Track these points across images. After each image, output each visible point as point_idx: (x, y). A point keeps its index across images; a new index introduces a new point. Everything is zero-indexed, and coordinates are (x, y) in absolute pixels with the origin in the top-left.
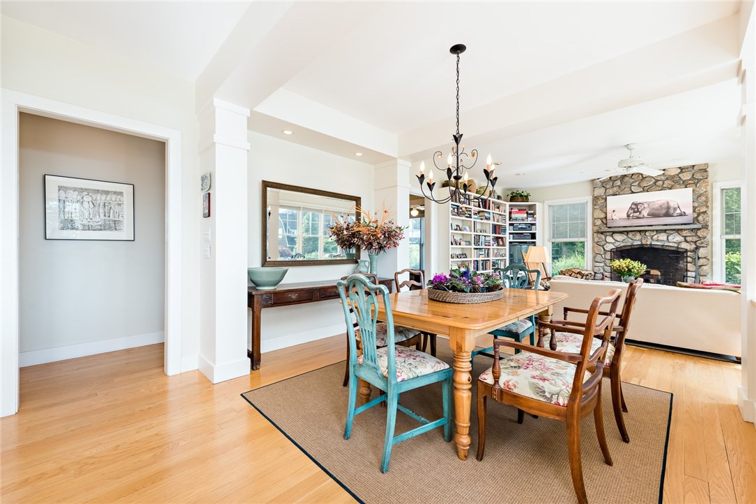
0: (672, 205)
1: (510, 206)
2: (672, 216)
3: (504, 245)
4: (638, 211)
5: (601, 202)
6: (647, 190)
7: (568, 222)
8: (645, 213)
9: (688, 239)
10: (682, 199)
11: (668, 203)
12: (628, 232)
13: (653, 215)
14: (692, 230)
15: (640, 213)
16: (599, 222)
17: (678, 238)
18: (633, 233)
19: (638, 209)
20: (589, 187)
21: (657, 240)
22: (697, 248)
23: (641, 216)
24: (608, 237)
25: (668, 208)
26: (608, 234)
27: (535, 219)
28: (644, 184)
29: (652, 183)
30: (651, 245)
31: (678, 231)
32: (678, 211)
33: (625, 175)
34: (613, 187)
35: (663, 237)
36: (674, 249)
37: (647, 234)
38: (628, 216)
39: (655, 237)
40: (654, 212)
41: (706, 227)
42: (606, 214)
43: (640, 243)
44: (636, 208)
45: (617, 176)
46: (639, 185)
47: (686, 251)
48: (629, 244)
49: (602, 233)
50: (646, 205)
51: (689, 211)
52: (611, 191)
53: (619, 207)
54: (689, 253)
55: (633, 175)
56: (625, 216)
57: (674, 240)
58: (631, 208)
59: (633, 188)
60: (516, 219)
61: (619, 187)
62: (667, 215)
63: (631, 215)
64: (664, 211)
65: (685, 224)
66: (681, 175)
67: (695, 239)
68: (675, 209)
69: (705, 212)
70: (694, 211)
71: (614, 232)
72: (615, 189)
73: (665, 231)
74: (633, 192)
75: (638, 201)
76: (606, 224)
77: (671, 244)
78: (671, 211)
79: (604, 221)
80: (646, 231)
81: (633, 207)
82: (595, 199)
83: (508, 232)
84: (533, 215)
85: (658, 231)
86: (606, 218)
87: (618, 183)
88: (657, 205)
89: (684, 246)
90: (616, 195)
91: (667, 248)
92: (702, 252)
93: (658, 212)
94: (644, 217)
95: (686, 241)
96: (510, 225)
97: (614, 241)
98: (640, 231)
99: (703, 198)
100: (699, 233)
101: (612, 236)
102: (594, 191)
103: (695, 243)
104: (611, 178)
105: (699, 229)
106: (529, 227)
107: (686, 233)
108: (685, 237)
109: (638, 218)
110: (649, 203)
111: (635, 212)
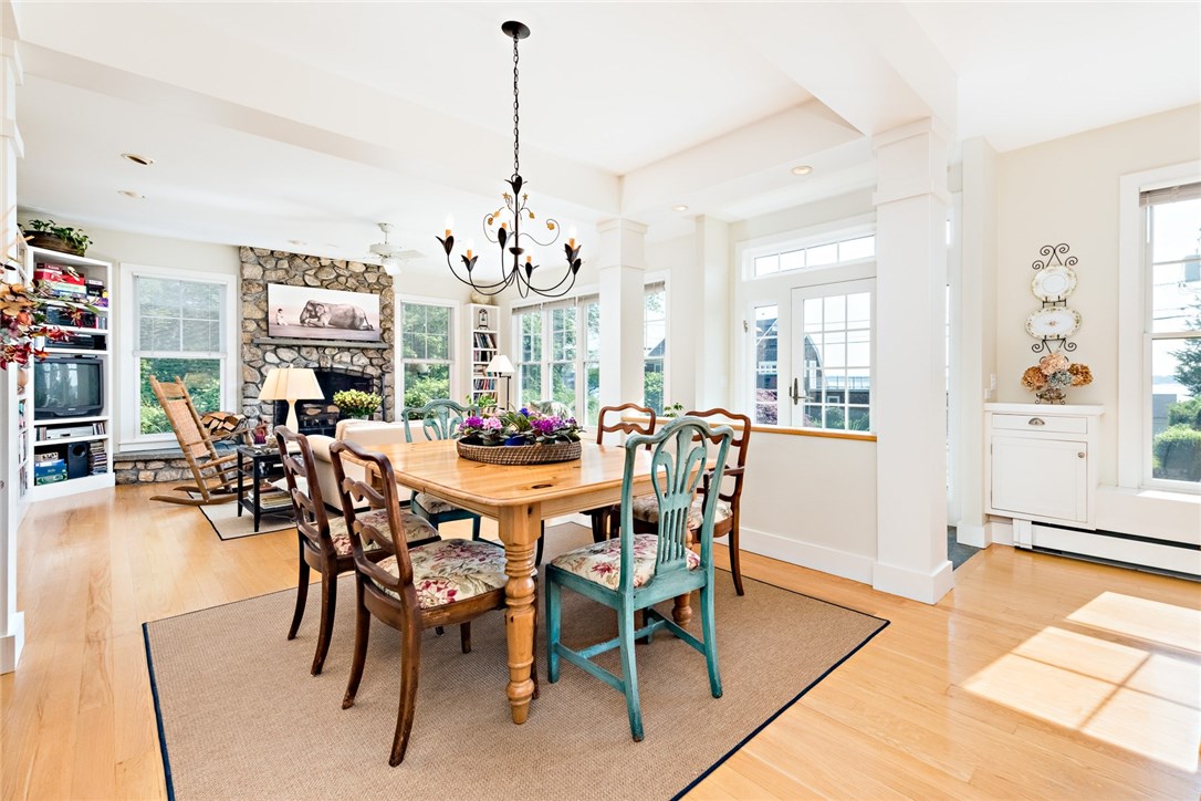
0: (359, 313)
1: (36, 256)
2: (358, 329)
4: (316, 316)
5: (256, 290)
6: (324, 285)
7: (181, 319)
8: (326, 320)
9: (374, 362)
10: (366, 305)
11: (353, 310)
12: (299, 347)
13: (336, 325)
14: (378, 350)
15: (319, 318)
16: (252, 326)
17: (364, 361)
18: (308, 349)
19: (316, 313)
20: (232, 261)
21: (340, 362)
22: (383, 374)
23: (320, 324)
24: (268, 354)
25: (354, 317)
26: (269, 348)
27: (104, 303)
28: (323, 276)
29: (332, 277)
30: (332, 368)
31: (363, 350)
32: (365, 324)
33: (296, 255)
34: (276, 268)
35: (346, 357)
36: (359, 374)
37: (327, 351)
38: (303, 321)
39: (337, 357)
40: (337, 320)
41: (392, 347)
42: (267, 313)
43: (316, 365)
44: (312, 310)
45: (283, 253)
46: (316, 276)
47: (372, 377)
48: (301, 366)
49: (258, 346)
50: (327, 309)
51: (376, 325)
52: (273, 275)
53: (287, 303)
54: (375, 381)
55: (307, 257)
57: (360, 363)
58: (306, 310)
59: (307, 278)
61: (287, 272)
62: (353, 327)
63: (307, 321)
64: (349, 321)
65: (371, 342)
66: (366, 275)
67: (381, 362)
68: (361, 320)
69: (389, 329)
70: (380, 326)
71: (278, 346)
72: (281, 273)
73: (349, 349)
74: (306, 285)
75: (317, 300)
76: (268, 331)
77: (356, 368)
78: (358, 322)
79: (263, 325)
80: (325, 347)
81: (310, 308)
82: (246, 283)
84: (98, 291)
85: (340, 349)
86: (266, 319)
87: (285, 264)
88: (341, 311)
89: (370, 371)
90: (282, 283)
91: (352, 373)
92: (387, 376)
93: (342, 321)
94: (323, 327)
95: (372, 364)
97: (278, 361)
98: (317, 347)
99: (389, 311)
100: (385, 355)
101: (275, 352)
102: (242, 268)
103: (381, 367)
104: (272, 252)
105: (385, 350)
106: (88, 319)
107: (371, 354)
108: (371, 359)
109: (317, 326)
110: (330, 307)
111: (311, 317)
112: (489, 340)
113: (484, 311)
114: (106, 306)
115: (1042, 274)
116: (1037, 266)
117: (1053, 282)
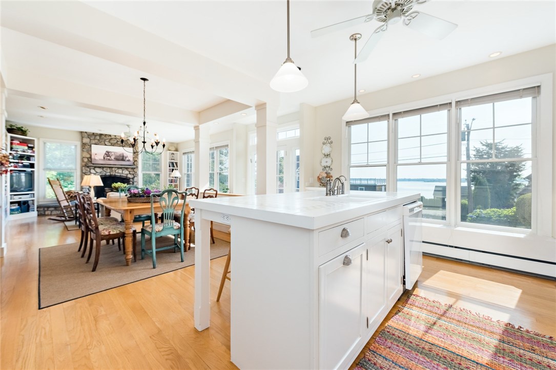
0: (125, 155)
1: (11, 137)
2: (125, 161)
5: (87, 147)
6: (112, 145)
8: (113, 158)
9: (131, 173)
10: (128, 152)
11: (123, 154)
12: (103, 167)
13: (116, 159)
14: (132, 168)
15: (110, 157)
16: (86, 160)
17: (127, 172)
18: (106, 168)
20: (78, 137)
21: (118, 173)
22: (134, 177)
23: (111, 159)
24: (91, 170)
25: (123, 156)
26: (92, 168)
28: (112, 142)
29: (115, 142)
30: (115, 175)
31: (127, 168)
32: (127, 159)
33: (102, 134)
34: (95, 139)
35: (120, 171)
36: (126, 177)
37: (113, 169)
38: (104, 158)
39: (117, 171)
41: (137, 167)
42: (91, 155)
43: (109, 174)
44: (108, 154)
45: (97, 133)
46: (109, 142)
47: (130, 178)
48: (104, 174)
49: (88, 167)
50: (113, 154)
51: (131, 159)
52: (94, 142)
53: (98, 152)
54: (131, 180)
55: (106, 135)
56: (102, 158)
57: (125, 173)
58: (106, 154)
59: (106, 143)
60: (17, 150)
61: (99, 140)
62: (123, 160)
63: (106, 158)
64: (121, 158)
65: (130, 165)
66: (127, 141)
67: (133, 173)
68: (126, 157)
69: (136, 161)
70: (133, 159)
71: (95, 167)
72: (96, 141)
73: (121, 168)
74: (106, 145)
75: (109, 150)
76: (91, 161)
77: (124, 175)
78: (125, 158)
79: (90, 159)
80: (112, 167)
82: (83, 145)
84: (32, 148)
85: (118, 168)
86: (91, 158)
87: (98, 138)
88: (118, 154)
89: (129, 176)
90: (97, 144)
91: (122, 177)
92: (136, 178)
93: (118, 158)
94: (112, 160)
97: (95, 172)
98: (110, 167)
99: (136, 154)
100: (135, 170)
101: (94, 169)
102: (82, 139)
103: (133, 175)
104: (93, 133)
105: (135, 168)
106: (28, 158)
107: (130, 170)
108: (129, 172)
109: (109, 160)
110: (114, 153)
111: (107, 156)
112: (175, 164)
113: (173, 154)
114: (34, 153)
115: (324, 146)
116: (324, 144)
117: (327, 149)
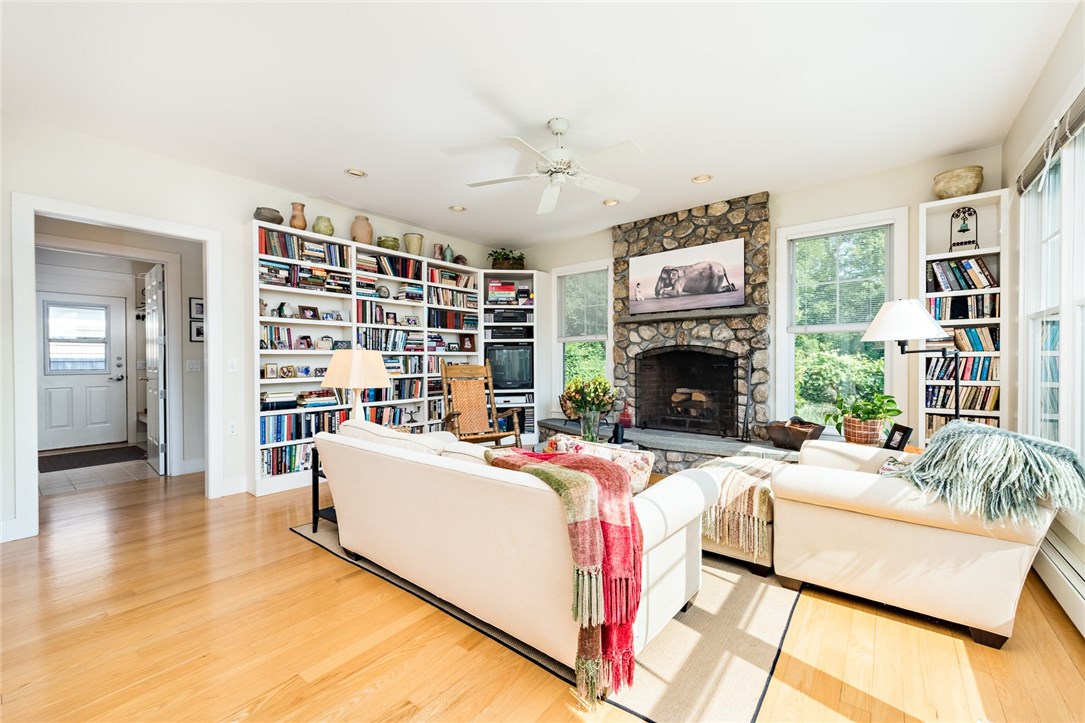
0: (717, 271)
1: (486, 276)
2: (717, 292)
3: (473, 349)
4: (670, 285)
5: (622, 268)
6: (683, 244)
8: (680, 287)
9: (740, 334)
10: (726, 257)
11: (711, 267)
12: (658, 322)
13: (691, 291)
14: (745, 317)
15: (673, 286)
16: (620, 306)
17: (727, 334)
18: (665, 325)
19: (670, 280)
20: (607, 243)
21: (698, 338)
22: (752, 351)
23: (675, 292)
24: (632, 333)
25: (711, 276)
26: (632, 326)
27: (531, 301)
28: (680, 233)
29: (690, 231)
30: (689, 345)
31: (725, 319)
32: (725, 283)
33: (655, 219)
34: (638, 239)
35: (704, 330)
36: (720, 353)
37: (684, 325)
38: (657, 293)
39: (694, 332)
40: (692, 284)
41: (764, 311)
42: (628, 290)
43: (673, 343)
44: (667, 277)
45: (643, 220)
46: (673, 237)
47: (737, 357)
48: (659, 345)
49: (625, 325)
50: (680, 273)
51: (738, 281)
52: (635, 249)
53: (645, 276)
54: (740, 361)
55: (665, 216)
56: (652, 293)
57: (720, 337)
58: (661, 279)
59: (665, 242)
60: (496, 302)
61: (646, 239)
62: (711, 290)
63: (661, 292)
64: (705, 283)
65: (731, 307)
66: (730, 216)
67: (749, 334)
68: (720, 279)
69: (763, 284)
70: (746, 283)
72: (641, 244)
73: (706, 319)
74: (665, 250)
75: (672, 265)
76: (629, 308)
77: (716, 345)
78: (715, 283)
79: (626, 303)
80: (682, 320)
81: (664, 276)
82: (617, 262)
83: (482, 324)
84: (526, 293)
85: (700, 320)
86: (628, 297)
87: (645, 233)
88: (696, 272)
89: (736, 348)
90: (643, 254)
91: (711, 352)
92: (757, 357)
93: (697, 284)
94: (678, 296)
95: (737, 339)
96: (487, 311)
97: (639, 340)
98: (674, 321)
99: (760, 258)
100: (756, 324)
101: (637, 331)
102: (615, 248)
103: (749, 341)
104: (635, 223)
105: (754, 316)
107: (736, 323)
108: (735, 330)
109: (671, 296)
110: (685, 269)
111: (666, 286)
112: (974, 270)
113: (969, 211)
